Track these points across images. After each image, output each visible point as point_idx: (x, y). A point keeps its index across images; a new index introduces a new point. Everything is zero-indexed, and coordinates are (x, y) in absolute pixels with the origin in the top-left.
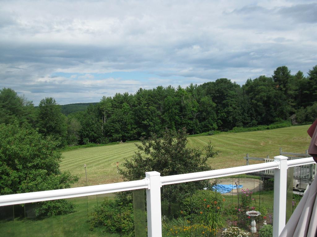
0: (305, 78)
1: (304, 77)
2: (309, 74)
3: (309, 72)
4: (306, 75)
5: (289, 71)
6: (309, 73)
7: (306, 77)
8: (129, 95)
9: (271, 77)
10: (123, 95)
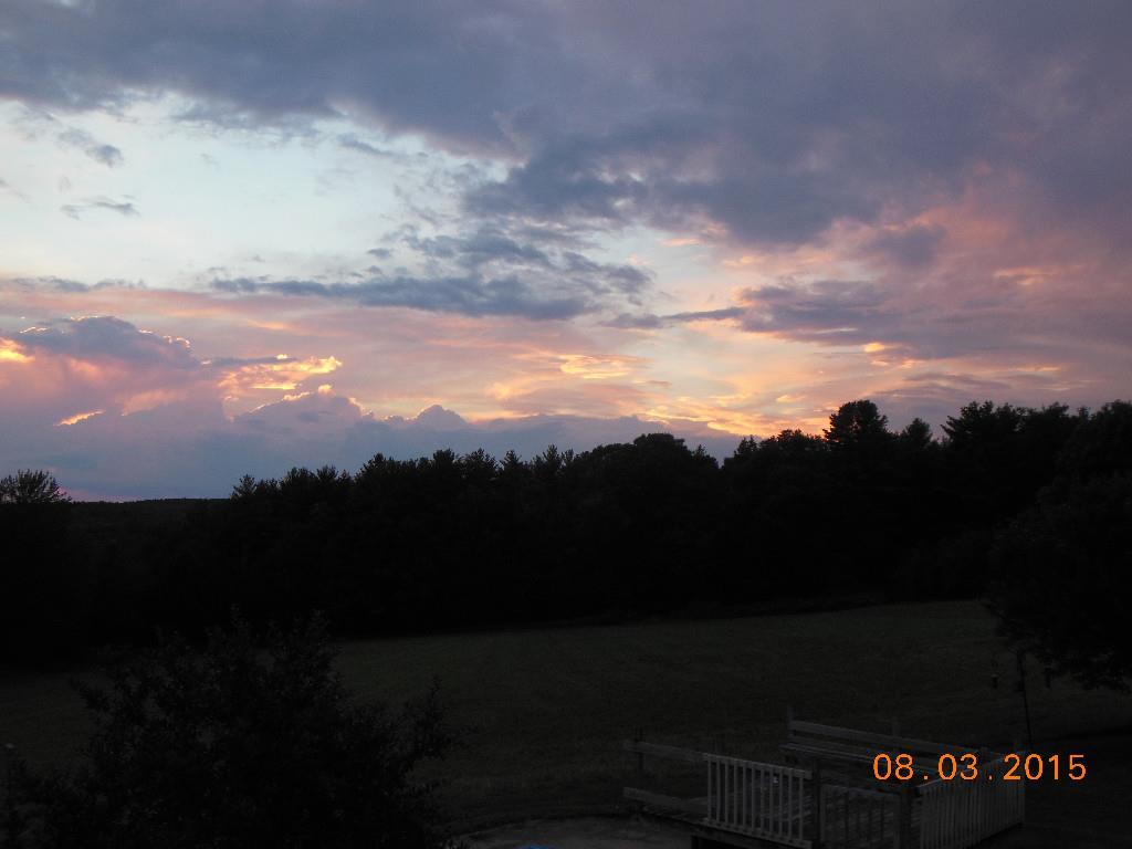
0: (935, 443)
1: (932, 439)
2: (947, 431)
3: (950, 424)
4: (938, 435)
5: (880, 419)
6: (948, 427)
7: (940, 442)
8: (339, 475)
9: (822, 435)
10: (316, 474)
